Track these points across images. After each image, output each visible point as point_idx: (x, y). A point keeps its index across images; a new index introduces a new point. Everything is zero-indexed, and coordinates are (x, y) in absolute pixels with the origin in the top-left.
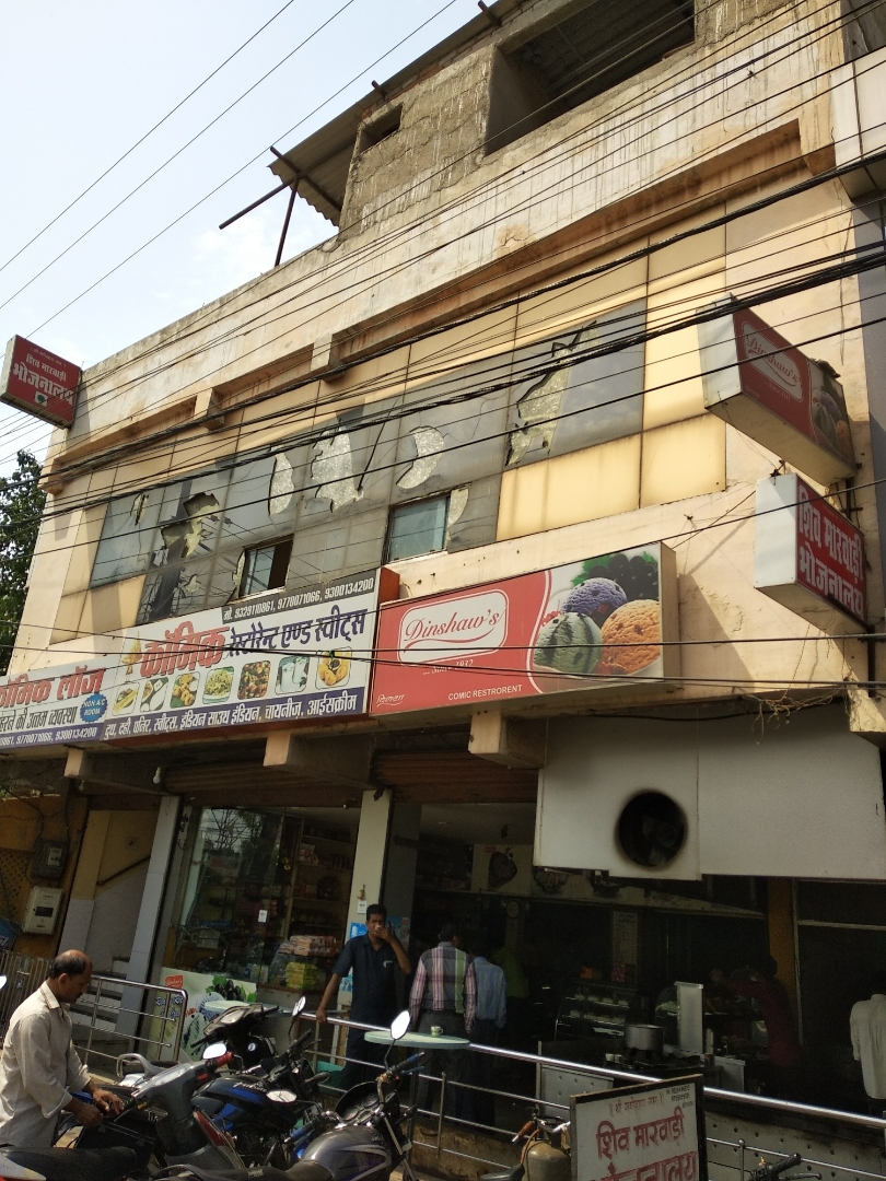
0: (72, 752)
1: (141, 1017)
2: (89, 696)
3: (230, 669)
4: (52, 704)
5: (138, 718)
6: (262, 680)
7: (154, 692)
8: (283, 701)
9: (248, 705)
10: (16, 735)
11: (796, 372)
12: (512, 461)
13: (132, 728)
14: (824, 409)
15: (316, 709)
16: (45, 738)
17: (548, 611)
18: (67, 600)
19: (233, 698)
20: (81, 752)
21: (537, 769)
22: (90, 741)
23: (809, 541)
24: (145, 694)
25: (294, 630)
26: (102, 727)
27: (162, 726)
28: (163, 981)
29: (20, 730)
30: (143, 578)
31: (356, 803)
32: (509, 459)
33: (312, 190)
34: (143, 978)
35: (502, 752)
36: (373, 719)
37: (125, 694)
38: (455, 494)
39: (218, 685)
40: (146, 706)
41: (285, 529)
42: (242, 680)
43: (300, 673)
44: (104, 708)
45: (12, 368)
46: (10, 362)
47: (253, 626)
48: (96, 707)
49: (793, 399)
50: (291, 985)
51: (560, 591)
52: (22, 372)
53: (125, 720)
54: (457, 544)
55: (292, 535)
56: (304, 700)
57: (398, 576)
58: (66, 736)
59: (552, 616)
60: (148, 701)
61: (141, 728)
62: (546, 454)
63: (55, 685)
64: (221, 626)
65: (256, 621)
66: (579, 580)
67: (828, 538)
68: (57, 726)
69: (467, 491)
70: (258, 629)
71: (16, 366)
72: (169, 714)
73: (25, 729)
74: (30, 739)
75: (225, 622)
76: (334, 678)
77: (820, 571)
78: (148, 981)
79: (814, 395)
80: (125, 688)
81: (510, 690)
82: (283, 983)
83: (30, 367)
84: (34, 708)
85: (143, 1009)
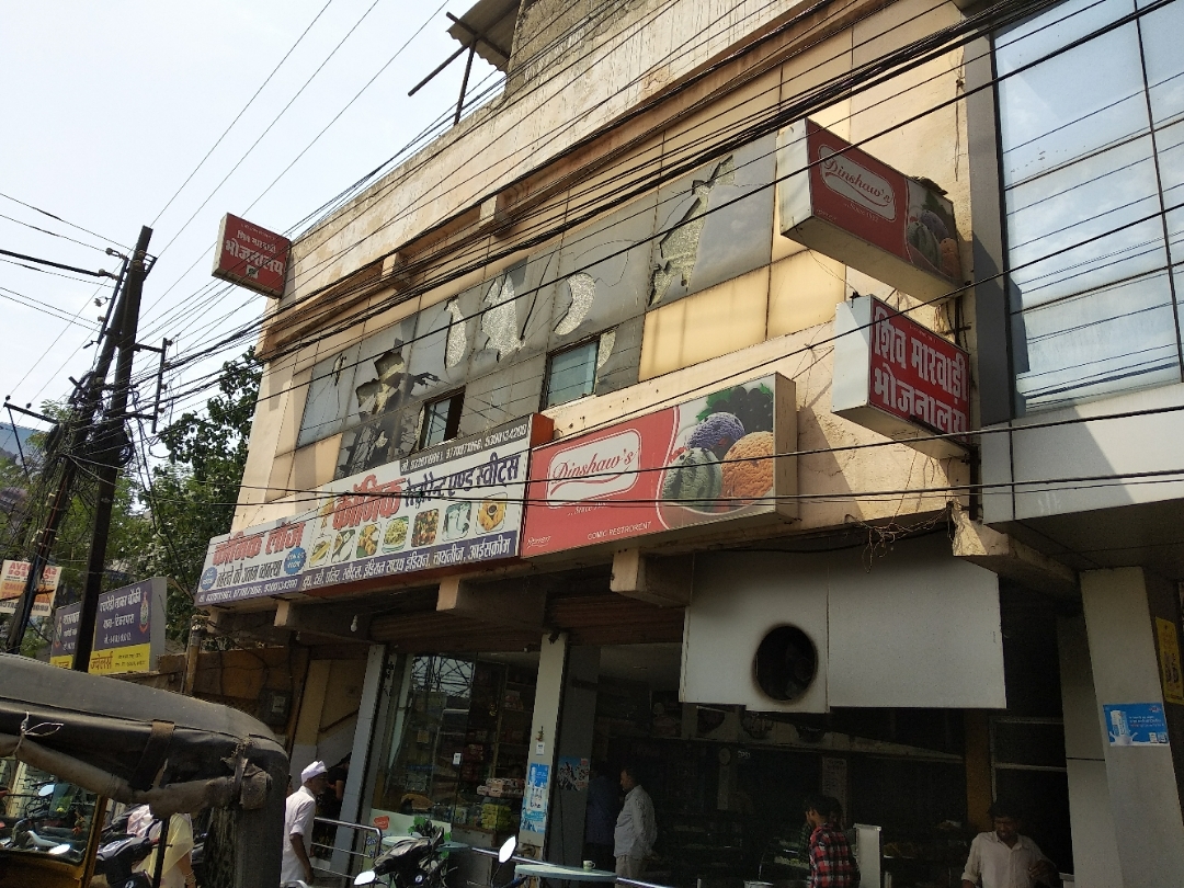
0: (280, 603)
1: (352, 856)
2: (291, 550)
3: (405, 518)
4: (262, 559)
5: (328, 569)
6: (432, 528)
7: (344, 543)
8: (447, 547)
9: (419, 552)
10: (234, 589)
11: (889, 191)
12: (655, 300)
13: (324, 579)
14: (925, 228)
15: (476, 554)
16: (256, 591)
17: (676, 448)
18: (278, 460)
19: (407, 546)
20: (288, 603)
21: (683, 606)
22: (293, 592)
23: (888, 361)
24: (336, 546)
25: (460, 478)
26: (301, 578)
27: (350, 575)
28: (372, 822)
29: (237, 584)
30: (340, 436)
31: (536, 647)
32: (652, 301)
33: (491, 50)
34: (354, 819)
35: (640, 589)
36: (525, 561)
37: (320, 546)
38: (605, 338)
39: (395, 534)
40: (336, 558)
41: (459, 381)
42: (416, 527)
43: (463, 519)
44: (303, 560)
45: (224, 244)
46: (222, 239)
47: (425, 476)
48: (297, 559)
49: (882, 220)
50: (486, 826)
51: (687, 426)
52: (232, 247)
53: (319, 571)
54: (604, 386)
55: (464, 387)
56: (465, 545)
57: (552, 421)
58: (273, 588)
59: (679, 452)
60: (338, 553)
61: (332, 579)
62: (685, 292)
63: (265, 540)
64: (399, 477)
65: (427, 471)
66: (703, 416)
67: (916, 359)
68: (266, 579)
69: (614, 334)
70: (429, 479)
71: (228, 242)
72: (356, 564)
73: (240, 583)
74: (244, 593)
75: (403, 473)
76: (491, 523)
77: (903, 392)
78: (358, 822)
79: (912, 213)
80: (319, 541)
81: (642, 528)
82: (480, 824)
83: (241, 241)
84: (249, 563)
85: (354, 849)
